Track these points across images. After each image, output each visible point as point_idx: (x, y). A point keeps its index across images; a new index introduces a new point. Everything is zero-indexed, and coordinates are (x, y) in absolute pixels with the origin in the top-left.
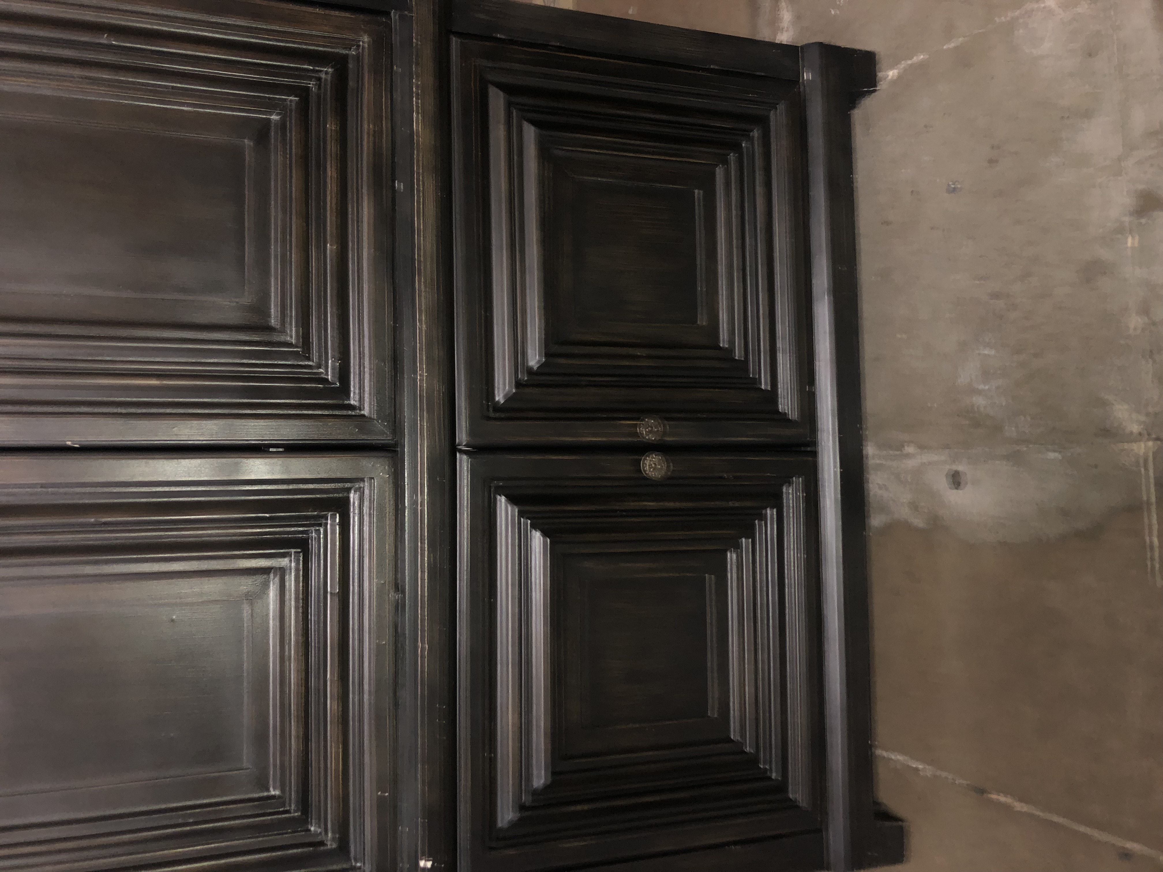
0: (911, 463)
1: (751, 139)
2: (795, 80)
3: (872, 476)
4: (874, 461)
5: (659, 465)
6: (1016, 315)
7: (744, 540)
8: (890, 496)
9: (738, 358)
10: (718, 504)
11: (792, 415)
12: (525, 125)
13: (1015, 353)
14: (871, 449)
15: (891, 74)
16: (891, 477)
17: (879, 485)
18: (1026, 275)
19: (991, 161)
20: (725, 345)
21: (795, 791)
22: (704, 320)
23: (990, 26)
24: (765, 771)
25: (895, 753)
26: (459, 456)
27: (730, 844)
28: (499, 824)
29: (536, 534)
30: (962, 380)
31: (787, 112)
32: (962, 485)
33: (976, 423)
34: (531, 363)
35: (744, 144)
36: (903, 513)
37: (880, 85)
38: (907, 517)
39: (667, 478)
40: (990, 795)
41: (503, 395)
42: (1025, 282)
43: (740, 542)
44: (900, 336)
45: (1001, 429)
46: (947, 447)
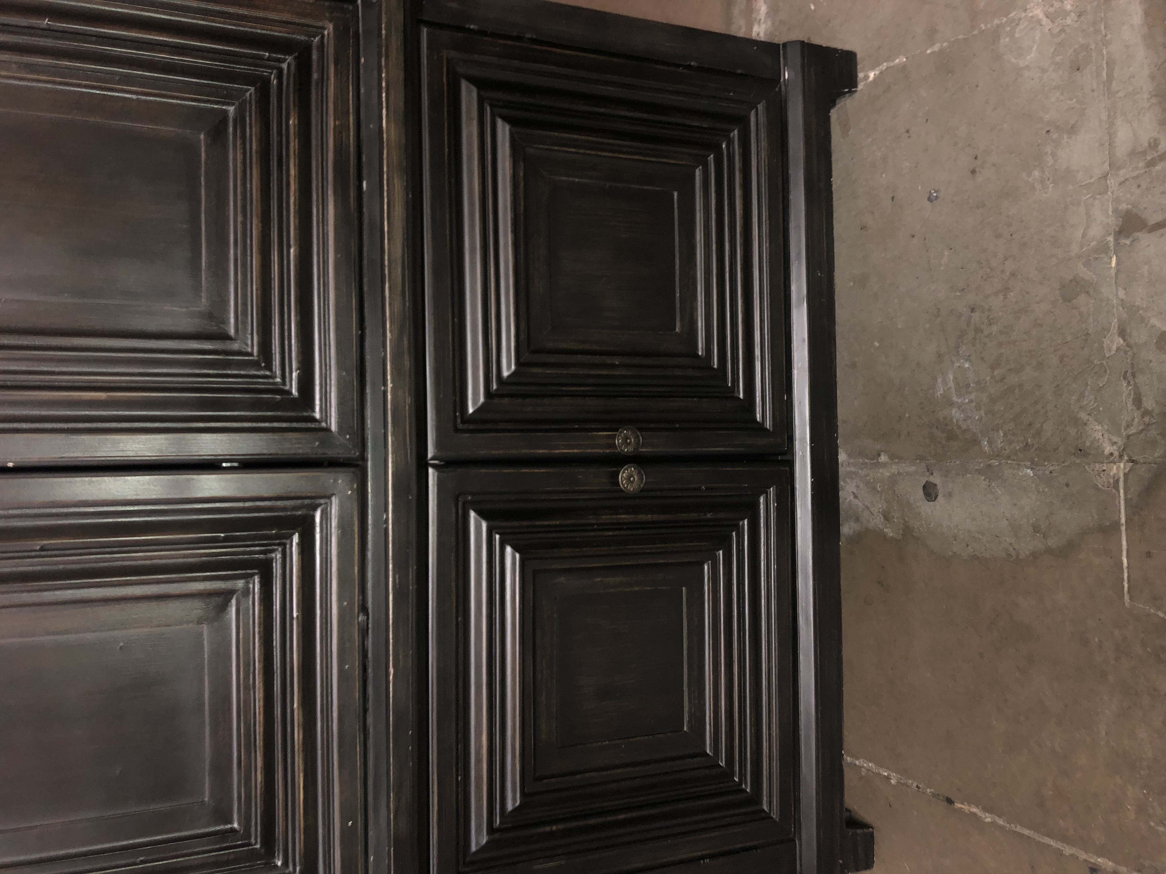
0: (886, 473)
1: (730, 142)
2: (776, 79)
3: (841, 483)
4: (848, 469)
5: (636, 477)
6: (994, 329)
7: (721, 552)
8: (860, 504)
9: (715, 366)
10: (694, 516)
11: (768, 424)
12: (500, 122)
13: (993, 368)
14: (842, 457)
15: (872, 75)
16: (861, 485)
17: (853, 493)
18: (1006, 290)
19: (973, 172)
20: (702, 353)
21: (770, 803)
22: (682, 326)
23: (975, 32)
24: (740, 783)
25: (861, 760)
26: (431, 470)
27: (703, 858)
28: (474, 848)
29: (509, 550)
30: (940, 392)
31: (767, 109)
32: (933, 496)
33: (951, 436)
34: (505, 373)
35: (724, 146)
36: (877, 522)
37: (860, 86)
38: (881, 526)
39: (642, 490)
40: (958, 805)
41: (476, 408)
42: (1005, 297)
43: (717, 553)
44: (877, 344)
45: (976, 442)
46: (921, 458)
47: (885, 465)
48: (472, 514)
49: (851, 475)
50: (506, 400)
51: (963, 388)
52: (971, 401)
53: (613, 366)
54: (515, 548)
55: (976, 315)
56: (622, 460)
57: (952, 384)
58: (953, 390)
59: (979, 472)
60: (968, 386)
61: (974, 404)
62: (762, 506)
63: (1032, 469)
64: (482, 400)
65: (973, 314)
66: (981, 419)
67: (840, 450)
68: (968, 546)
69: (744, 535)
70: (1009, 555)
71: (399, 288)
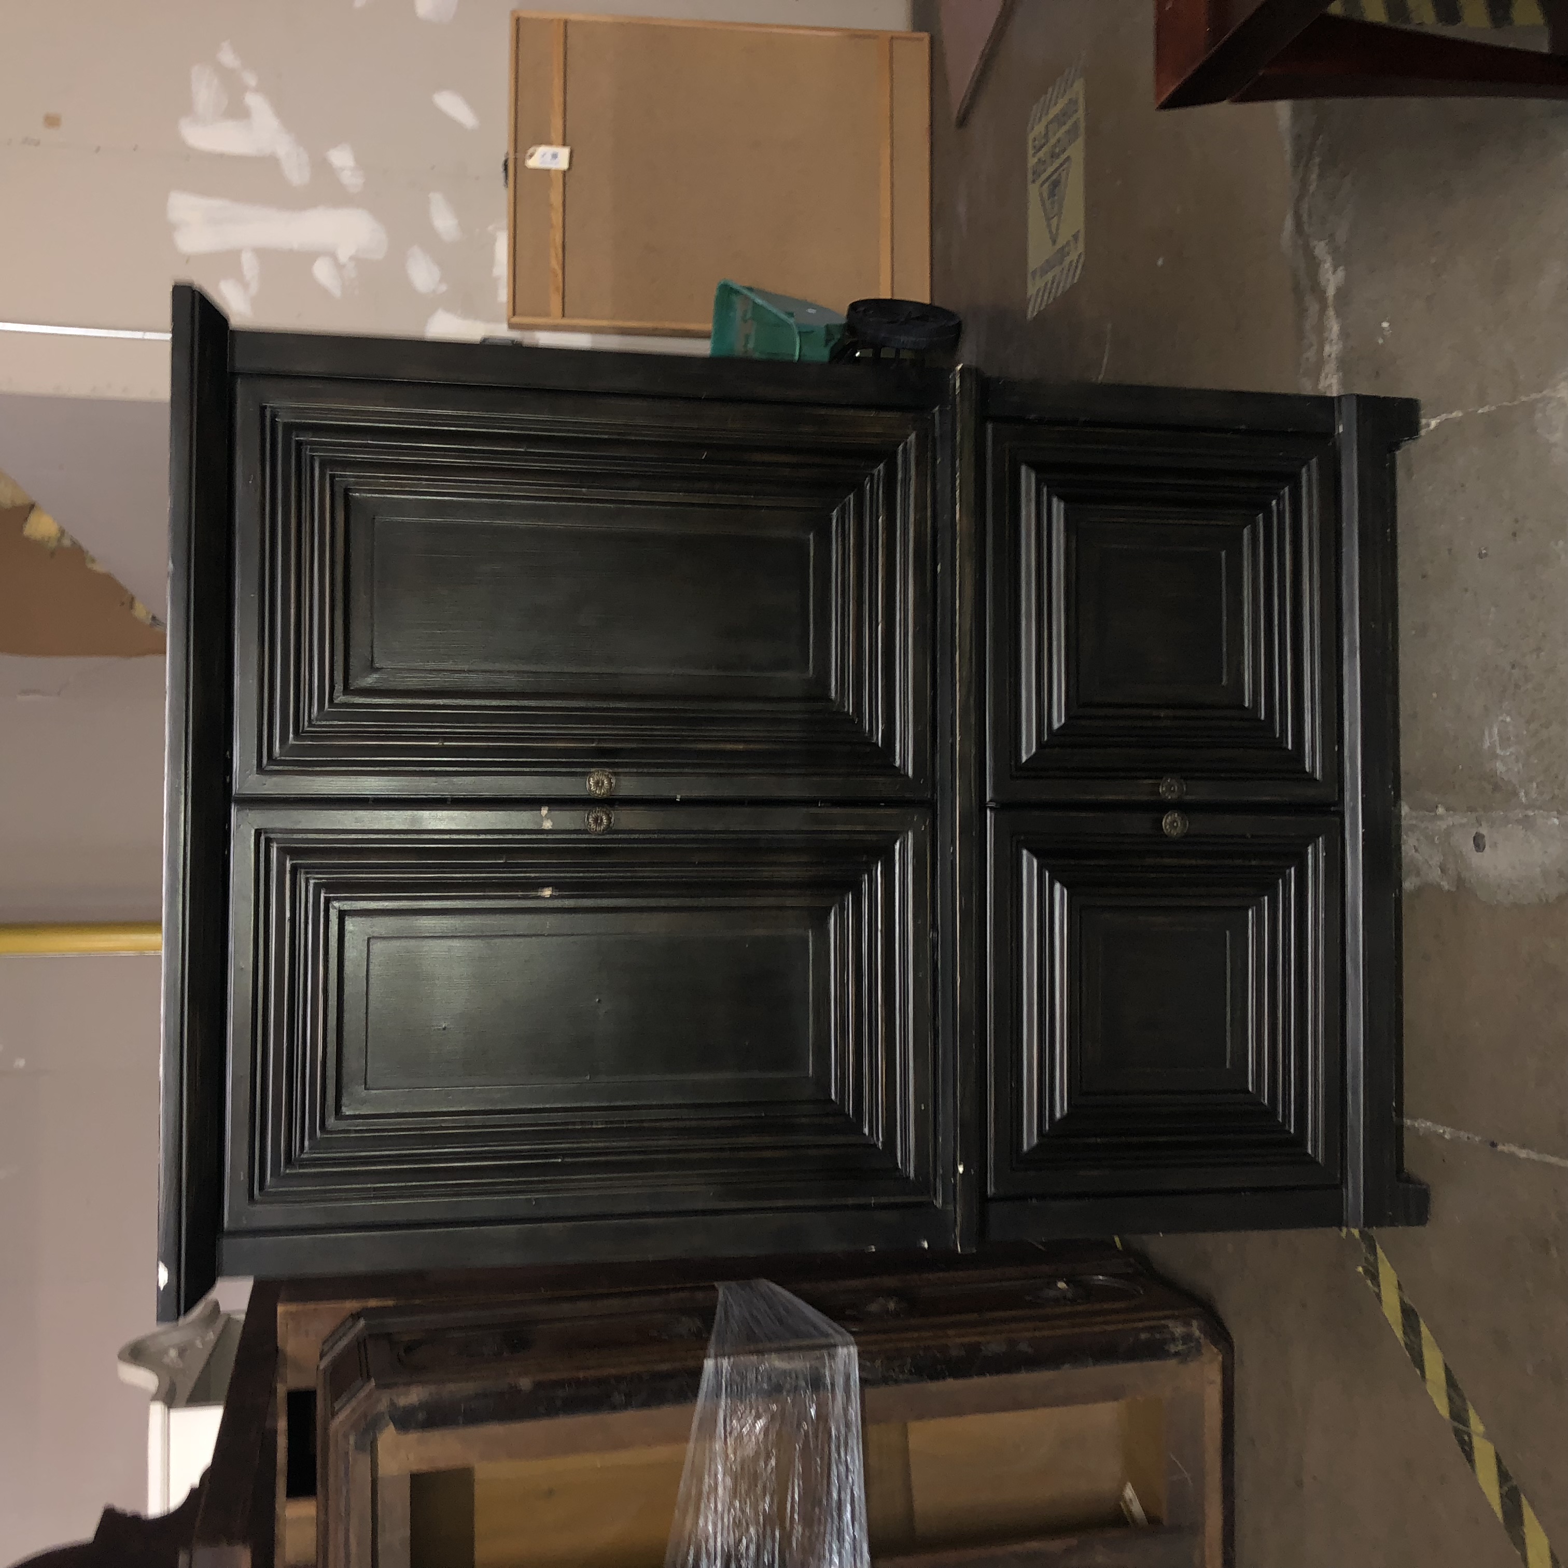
0: (1442, 825)
1: (1280, 499)
2: (1330, 433)
3: (1404, 837)
4: (1411, 822)
5: (1179, 824)
6: (1530, 686)
7: (1266, 898)
8: (1421, 858)
9: (1263, 717)
10: (1238, 862)
11: (1318, 775)
12: (1055, 500)
13: (1528, 722)
14: (1405, 810)
15: (1433, 423)
16: (1422, 838)
17: (1415, 846)
18: (1539, 649)
19: (1514, 534)
20: (1249, 705)
21: (1315, 1147)
22: (1228, 680)
23: (1516, 403)
24: (1283, 1124)
25: (1419, 1121)
26: (988, 812)
27: (1244, 1190)
28: (1025, 1148)
29: (1057, 886)
30: (1487, 744)
31: (1320, 466)
32: (1481, 846)
33: (1496, 788)
34: (1056, 725)
35: (1274, 502)
36: (1435, 875)
37: (1423, 432)
38: (1438, 880)
39: (1186, 836)
40: (1500, 1147)
41: (1029, 756)
42: (1538, 657)
43: (1262, 900)
44: (1435, 695)
45: (1515, 794)
46: (1471, 809)
47: (1440, 818)
48: (1025, 852)
49: (1413, 828)
50: (1057, 750)
51: (1505, 740)
52: (1511, 754)
53: (1158, 718)
54: (1063, 884)
55: (1516, 672)
56: (1164, 807)
57: (1496, 738)
58: (1497, 743)
59: (1518, 822)
60: (1509, 739)
61: (1513, 757)
62: (1310, 856)
63: (1558, 818)
64: (1034, 750)
65: (1513, 671)
66: (1519, 772)
67: (1403, 803)
68: (1509, 894)
69: (1290, 882)
70: (1541, 900)
71: (968, 656)
